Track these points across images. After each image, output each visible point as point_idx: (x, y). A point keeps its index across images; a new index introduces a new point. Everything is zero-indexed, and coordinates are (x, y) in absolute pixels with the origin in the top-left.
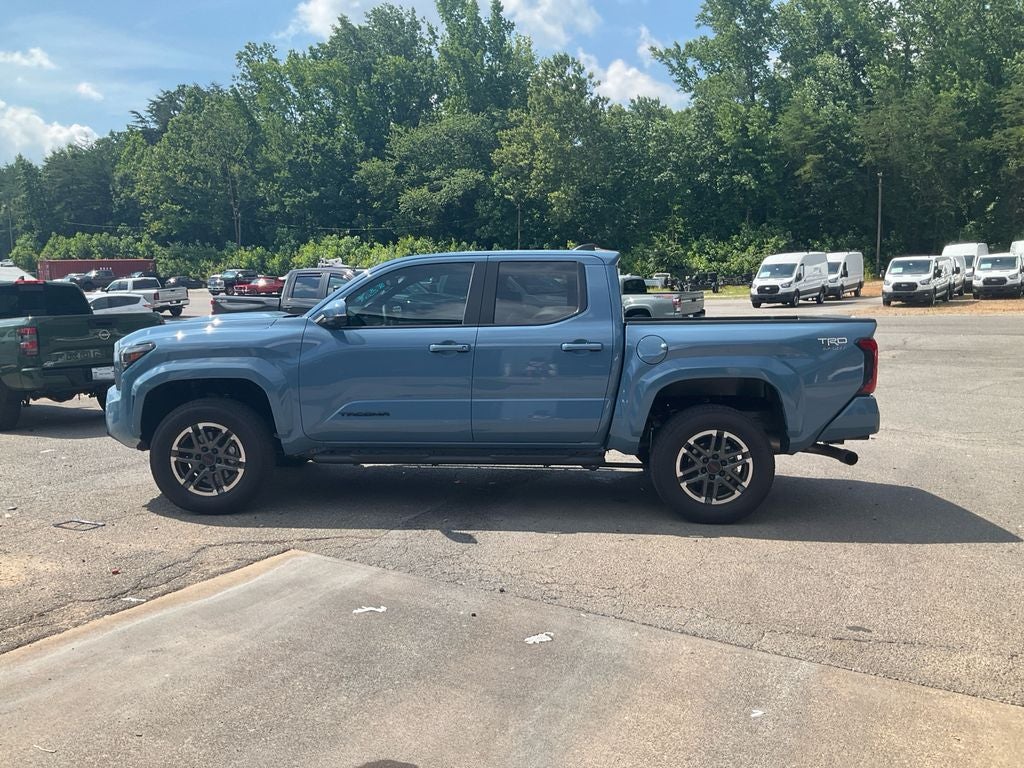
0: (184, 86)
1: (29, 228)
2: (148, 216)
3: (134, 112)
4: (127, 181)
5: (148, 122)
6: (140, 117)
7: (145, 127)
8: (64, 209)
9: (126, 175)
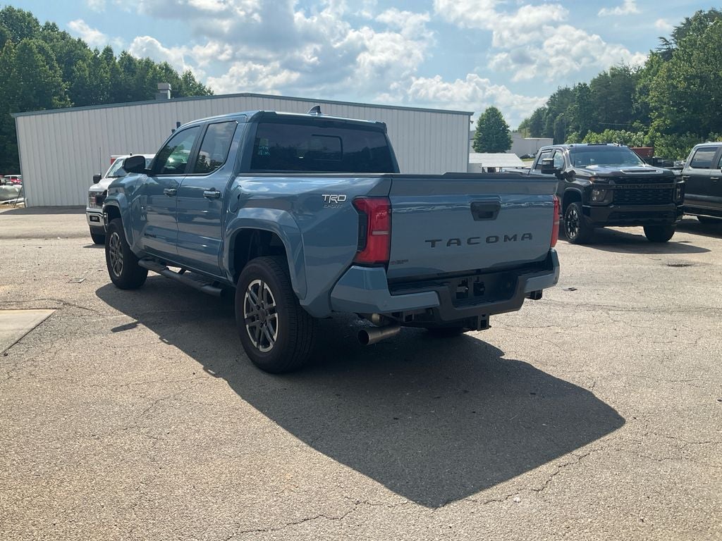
0: (701, 12)
1: (577, 129)
2: (654, 114)
3: (661, 38)
4: (645, 91)
5: (671, 43)
6: (666, 41)
7: (669, 48)
8: (599, 114)
9: (644, 86)
